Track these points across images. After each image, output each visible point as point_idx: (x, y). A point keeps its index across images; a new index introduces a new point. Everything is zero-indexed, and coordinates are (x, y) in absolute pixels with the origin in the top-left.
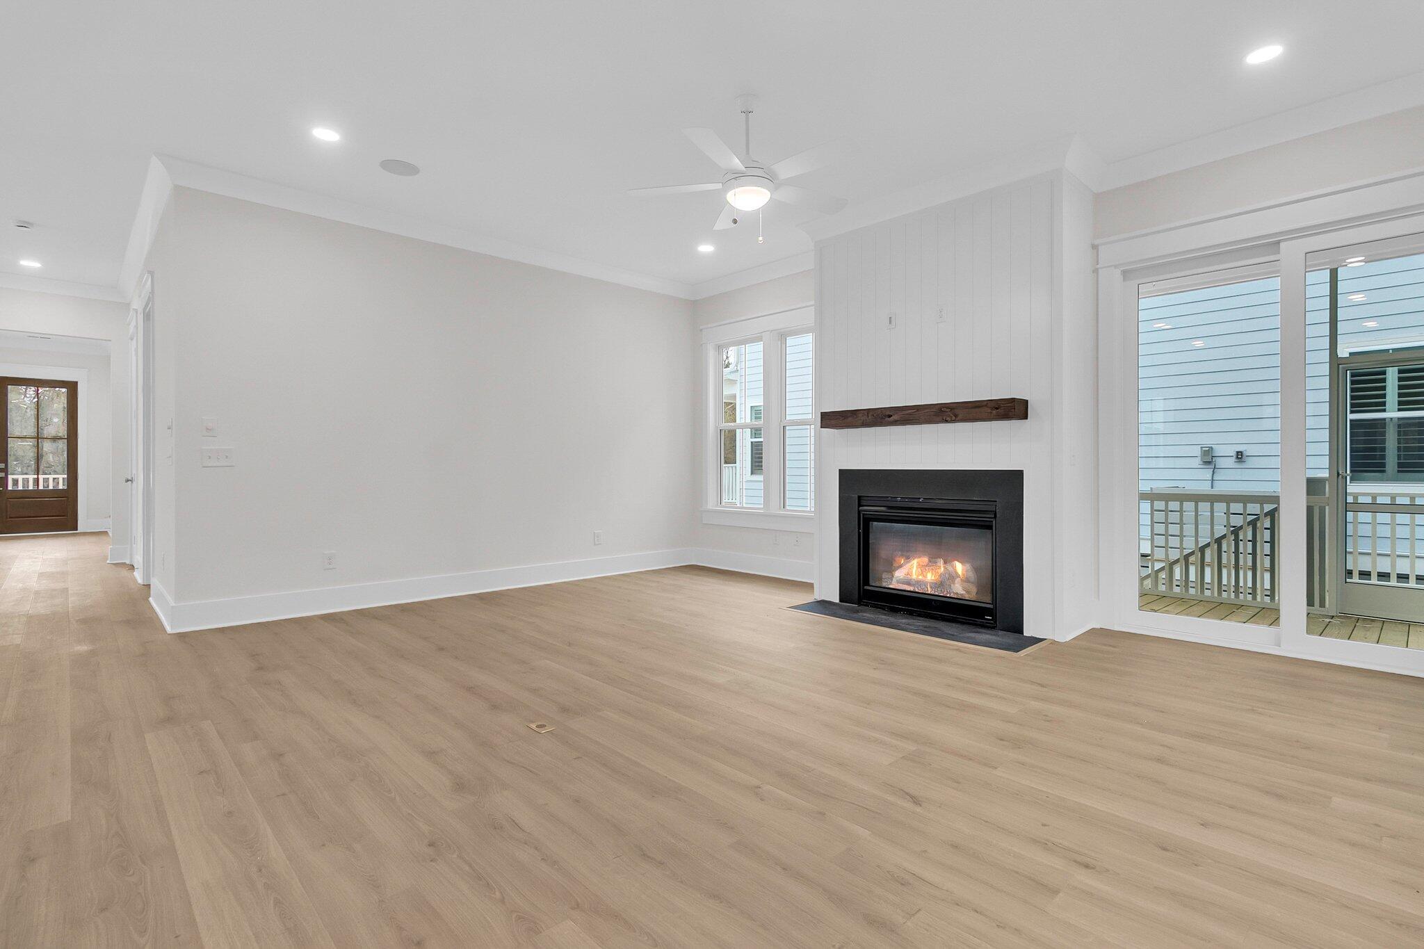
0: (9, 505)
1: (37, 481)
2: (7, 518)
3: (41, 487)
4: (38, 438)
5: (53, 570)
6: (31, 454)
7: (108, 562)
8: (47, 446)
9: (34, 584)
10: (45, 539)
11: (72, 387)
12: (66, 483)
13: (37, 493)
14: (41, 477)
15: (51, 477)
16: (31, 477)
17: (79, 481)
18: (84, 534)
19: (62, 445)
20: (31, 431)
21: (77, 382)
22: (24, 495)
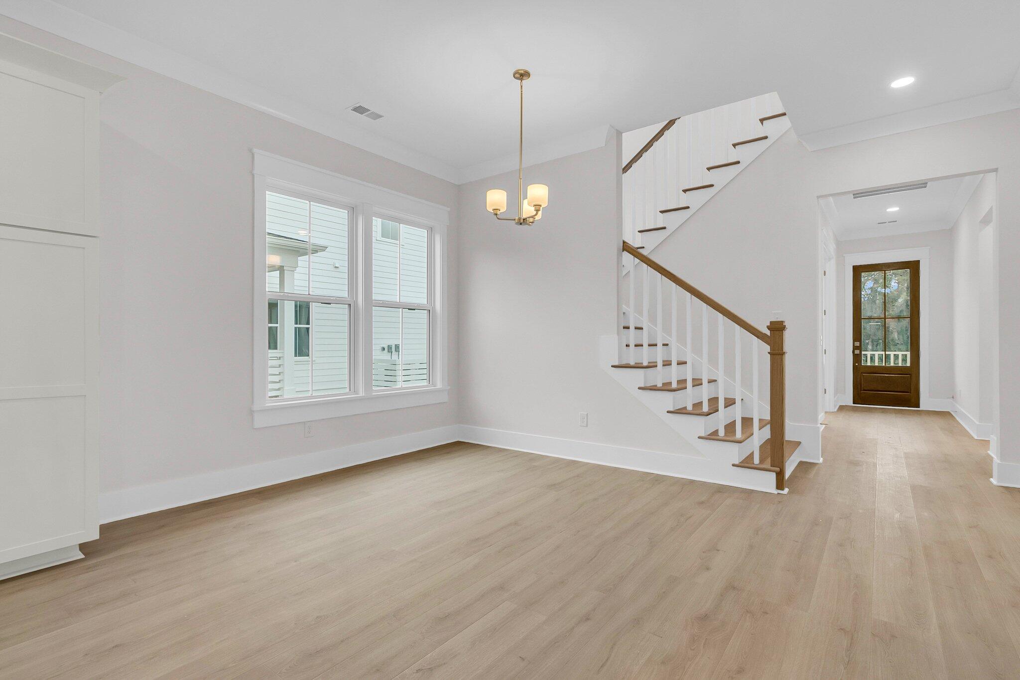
0: (862, 378)
1: (885, 357)
2: (861, 390)
4: (885, 318)
6: (880, 334)
7: (993, 480)
8: (892, 324)
10: (892, 414)
11: (913, 267)
12: (911, 361)
13: (885, 369)
14: (892, 354)
15: (899, 354)
16: (880, 353)
17: (920, 358)
18: (927, 412)
19: (906, 323)
20: (878, 312)
21: (919, 261)
22: (873, 370)
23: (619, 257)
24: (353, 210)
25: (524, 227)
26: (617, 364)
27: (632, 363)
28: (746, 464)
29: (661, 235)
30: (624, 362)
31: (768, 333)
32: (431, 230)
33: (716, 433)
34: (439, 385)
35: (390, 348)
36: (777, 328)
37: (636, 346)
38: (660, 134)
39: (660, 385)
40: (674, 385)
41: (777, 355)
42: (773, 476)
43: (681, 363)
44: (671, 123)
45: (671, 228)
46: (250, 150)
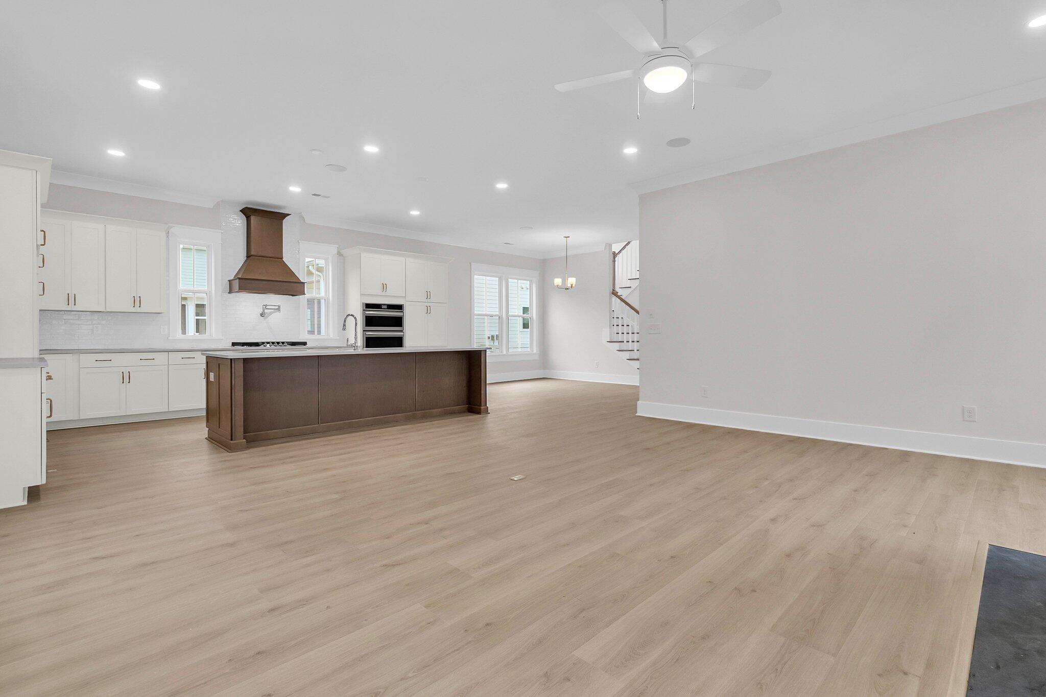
23: (610, 299)
24: (500, 279)
25: (568, 290)
26: (609, 341)
27: (614, 340)
29: (629, 290)
30: (611, 340)
32: (531, 281)
34: (535, 351)
35: (493, 337)
37: (616, 333)
38: (624, 248)
39: (625, 349)
44: (629, 243)
45: (633, 287)
46: (470, 264)
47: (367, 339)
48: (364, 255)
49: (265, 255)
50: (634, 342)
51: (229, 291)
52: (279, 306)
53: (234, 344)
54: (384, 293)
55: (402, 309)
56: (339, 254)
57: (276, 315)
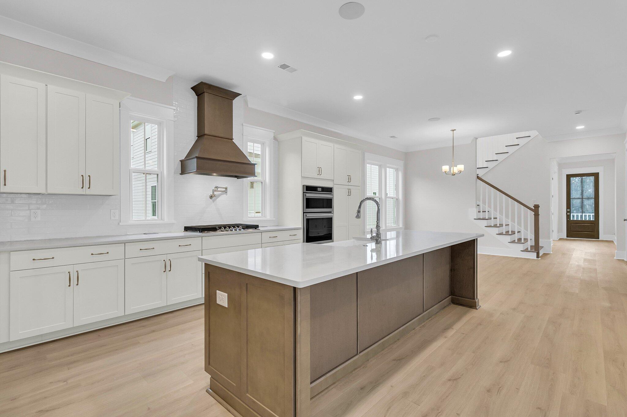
0: (571, 226)
1: (582, 216)
2: (570, 231)
3: (583, 219)
4: (582, 198)
5: (590, 258)
6: (580, 205)
7: (615, 258)
8: (586, 202)
9: (582, 263)
10: (585, 242)
11: (596, 176)
12: (594, 218)
13: (582, 222)
14: (583, 214)
15: (587, 214)
16: (580, 214)
17: (599, 217)
18: (602, 241)
19: (592, 201)
20: (579, 196)
21: (599, 173)
22: (577, 222)
23: (476, 181)
24: (380, 167)
25: (454, 176)
26: (476, 218)
27: (481, 218)
28: (526, 250)
29: (486, 170)
30: (479, 217)
31: (533, 208)
32: (397, 170)
33: (515, 241)
34: (401, 226)
36: (537, 207)
37: (483, 212)
39: (492, 225)
40: (498, 225)
41: (537, 215)
42: (535, 254)
43: (495, 218)
45: (490, 167)
47: (308, 220)
48: (305, 138)
49: (217, 135)
50: (494, 218)
51: (180, 173)
52: (226, 188)
53: (187, 229)
54: (319, 177)
55: (332, 192)
56: (275, 139)
57: (223, 197)
